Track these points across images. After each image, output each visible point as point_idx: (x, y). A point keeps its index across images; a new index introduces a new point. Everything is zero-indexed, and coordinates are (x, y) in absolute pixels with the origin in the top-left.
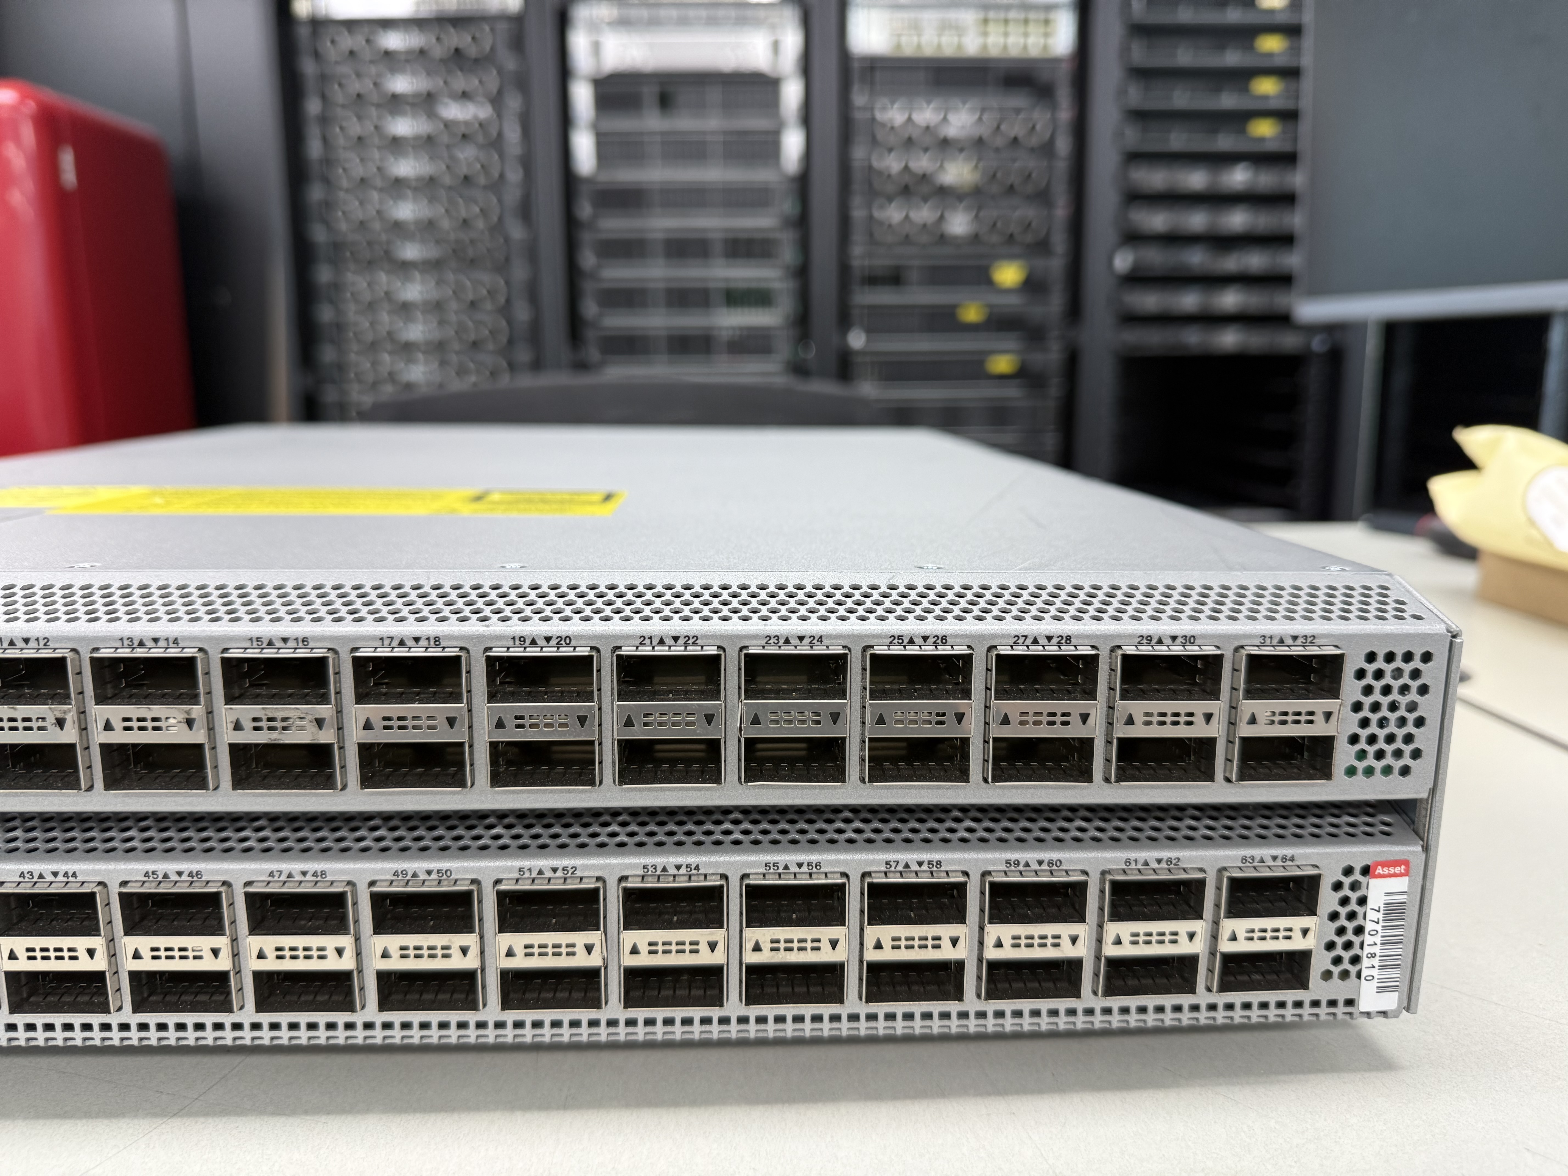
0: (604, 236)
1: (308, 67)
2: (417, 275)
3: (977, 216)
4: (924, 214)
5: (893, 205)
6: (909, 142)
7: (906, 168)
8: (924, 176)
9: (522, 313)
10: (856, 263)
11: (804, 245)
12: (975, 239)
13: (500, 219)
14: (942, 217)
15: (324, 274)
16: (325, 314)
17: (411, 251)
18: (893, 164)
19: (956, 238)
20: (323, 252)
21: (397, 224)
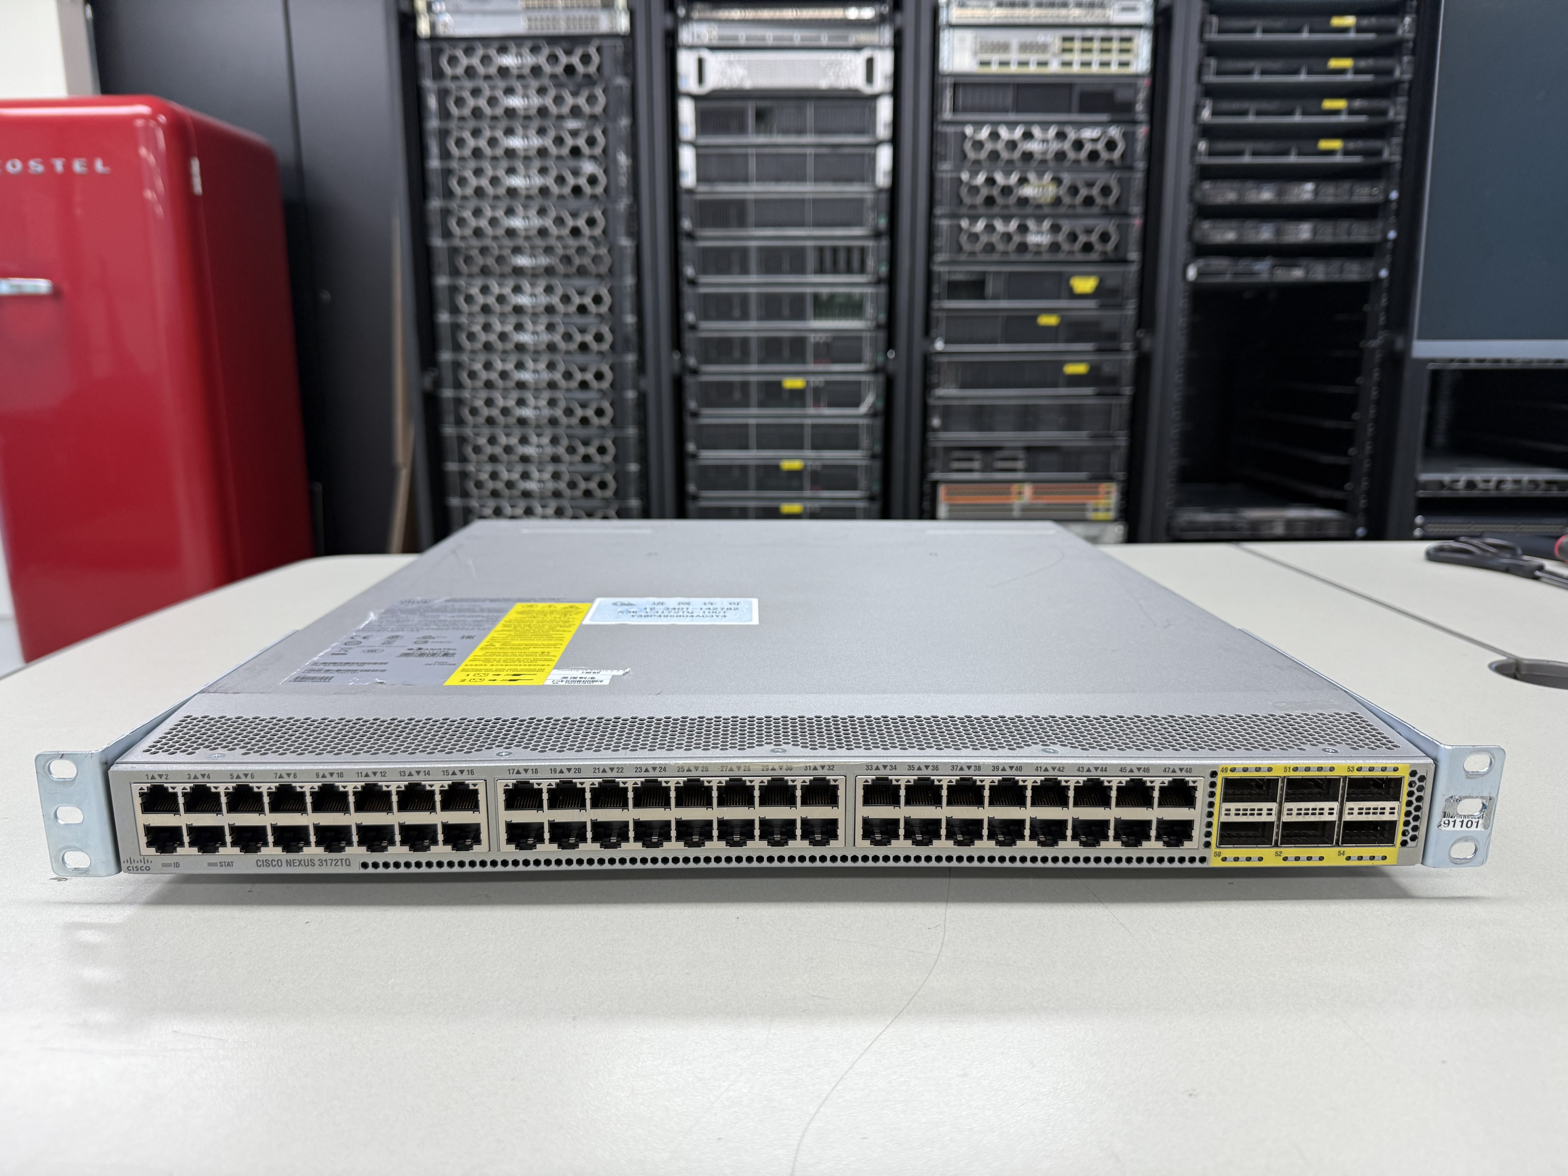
0: (704, 245)
1: (428, 83)
2: (529, 283)
6: (994, 155)
7: (991, 179)
8: (1010, 190)
9: (628, 318)
10: (941, 270)
11: (892, 255)
12: (1052, 248)
13: (606, 228)
15: (442, 281)
16: (444, 317)
19: (1036, 248)
20: (441, 259)
21: (511, 233)
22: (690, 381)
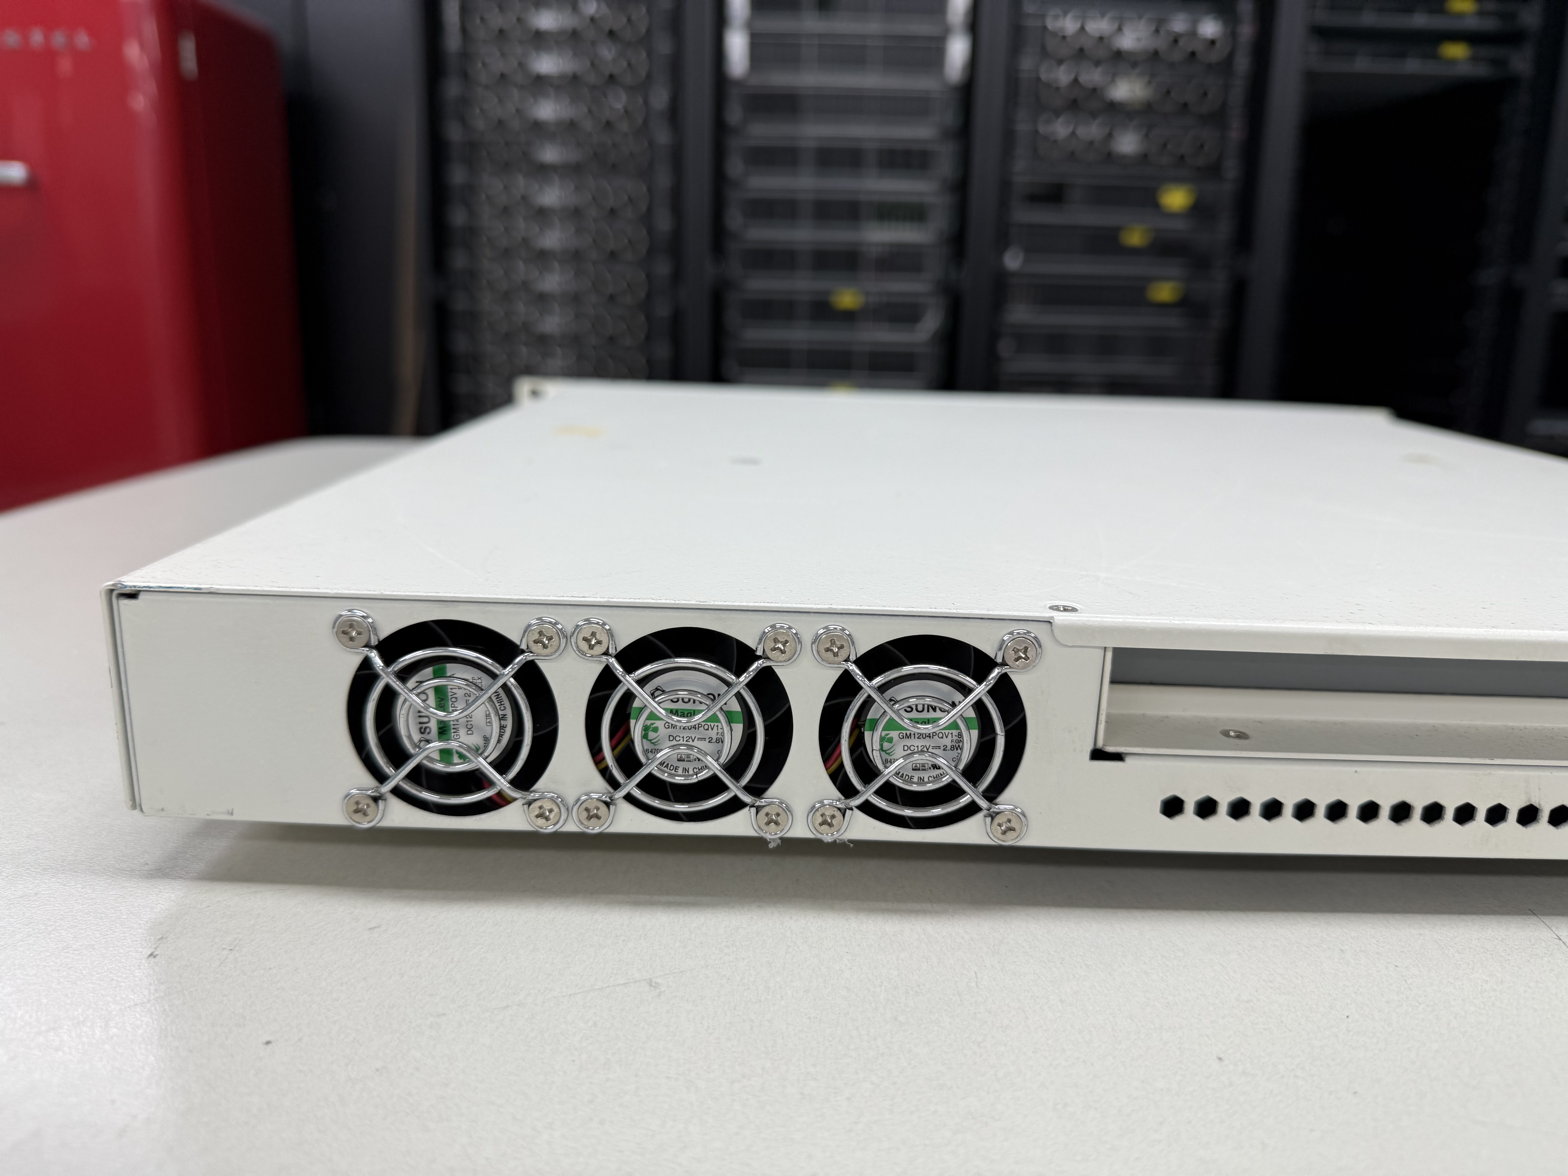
0: (752, 143)
2: (556, 179)
3: (1147, 136)
4: (1092, 130)
5: (1061, 120)
6: (1081, 54)
7: (1076, 81)
8: (1094, 90)
9: (664, 223)
10: (1017, 178)
11: (967, 158)
12: (1143, 158)
13: (645, 122)
14: (1110, 136)
15: (458, 176)
17: (550, 154)
18: (1062, 76)
19: (1123, 157)
20: (456, 150)
21: (537, 123)
22: (733, 298)
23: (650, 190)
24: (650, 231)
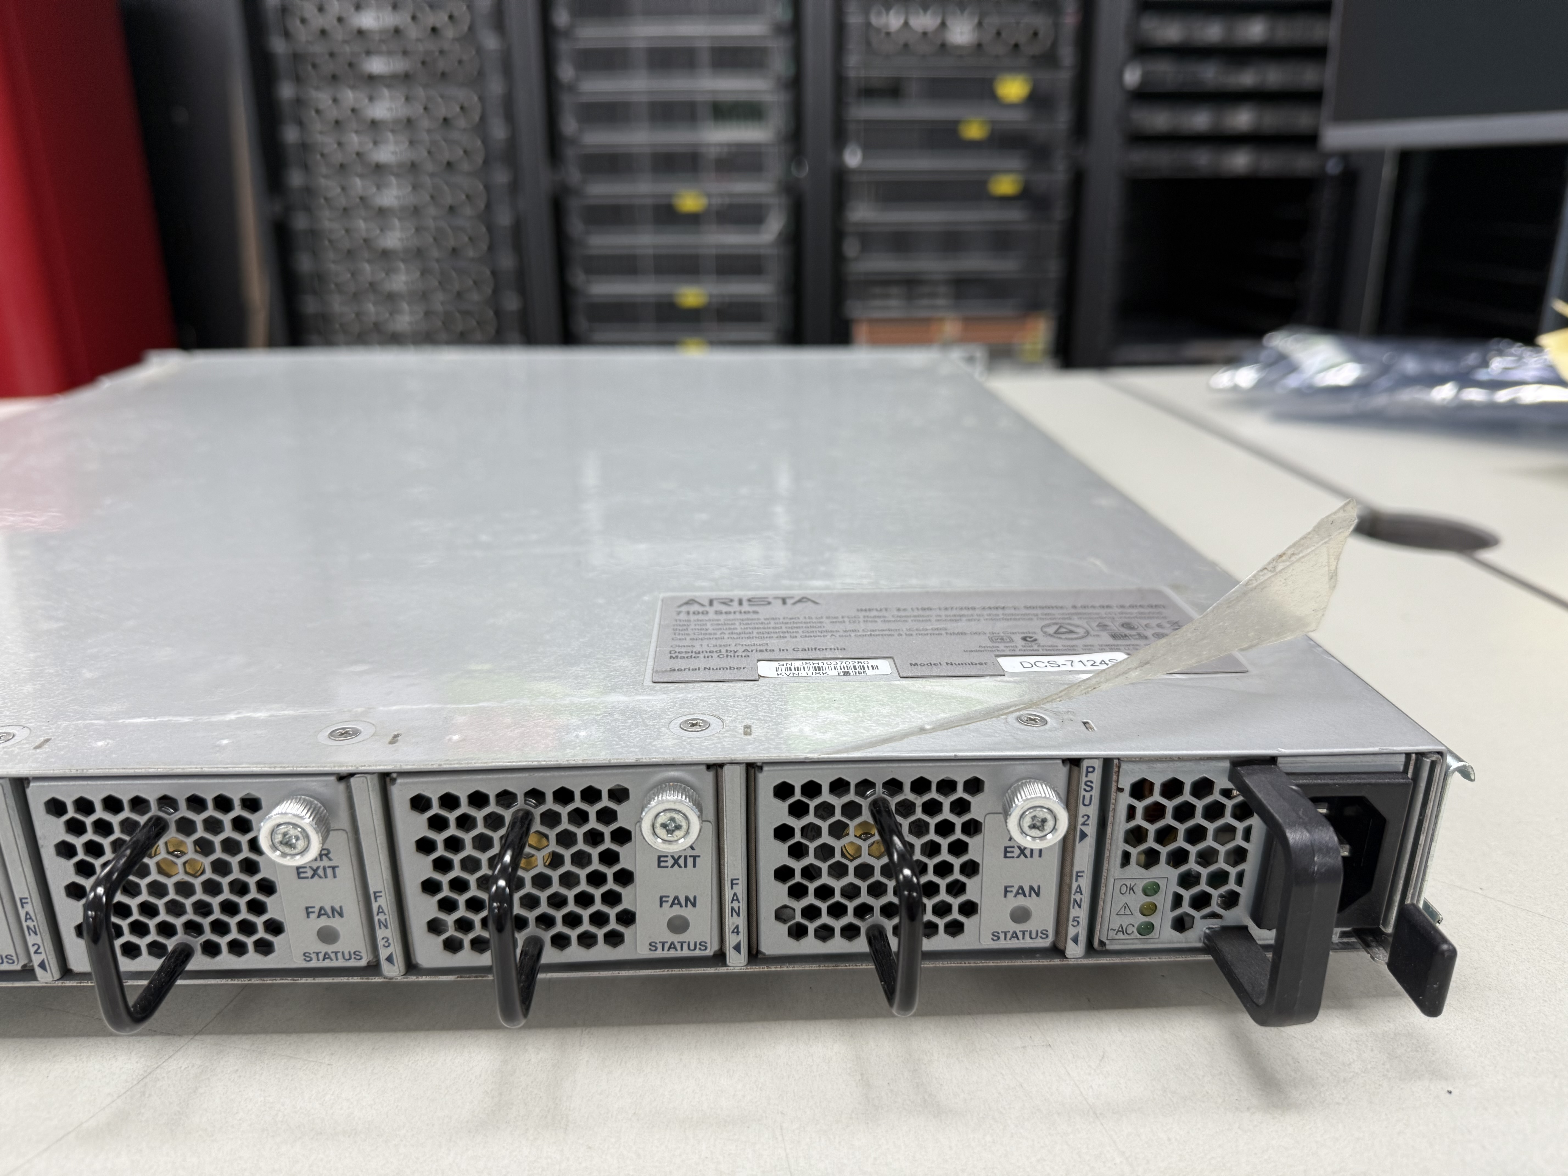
0: (581, 45)
2: (386, 92)
3: (980, 24)
4: (924, 21)
5: (892, 11)
9: (499, 132)
10: (852, 74)
11: (797, 55)
12: (978, 48)
13: (471, 28)
14: (943, 24)
15: (286, 91)
16: (291, 135)
17: (377, 65)
19: (958, 47)
20: (283, 64)
21: (361, 33)
22: (573, 205)
23: (481, 98)
24: (484, 142)
